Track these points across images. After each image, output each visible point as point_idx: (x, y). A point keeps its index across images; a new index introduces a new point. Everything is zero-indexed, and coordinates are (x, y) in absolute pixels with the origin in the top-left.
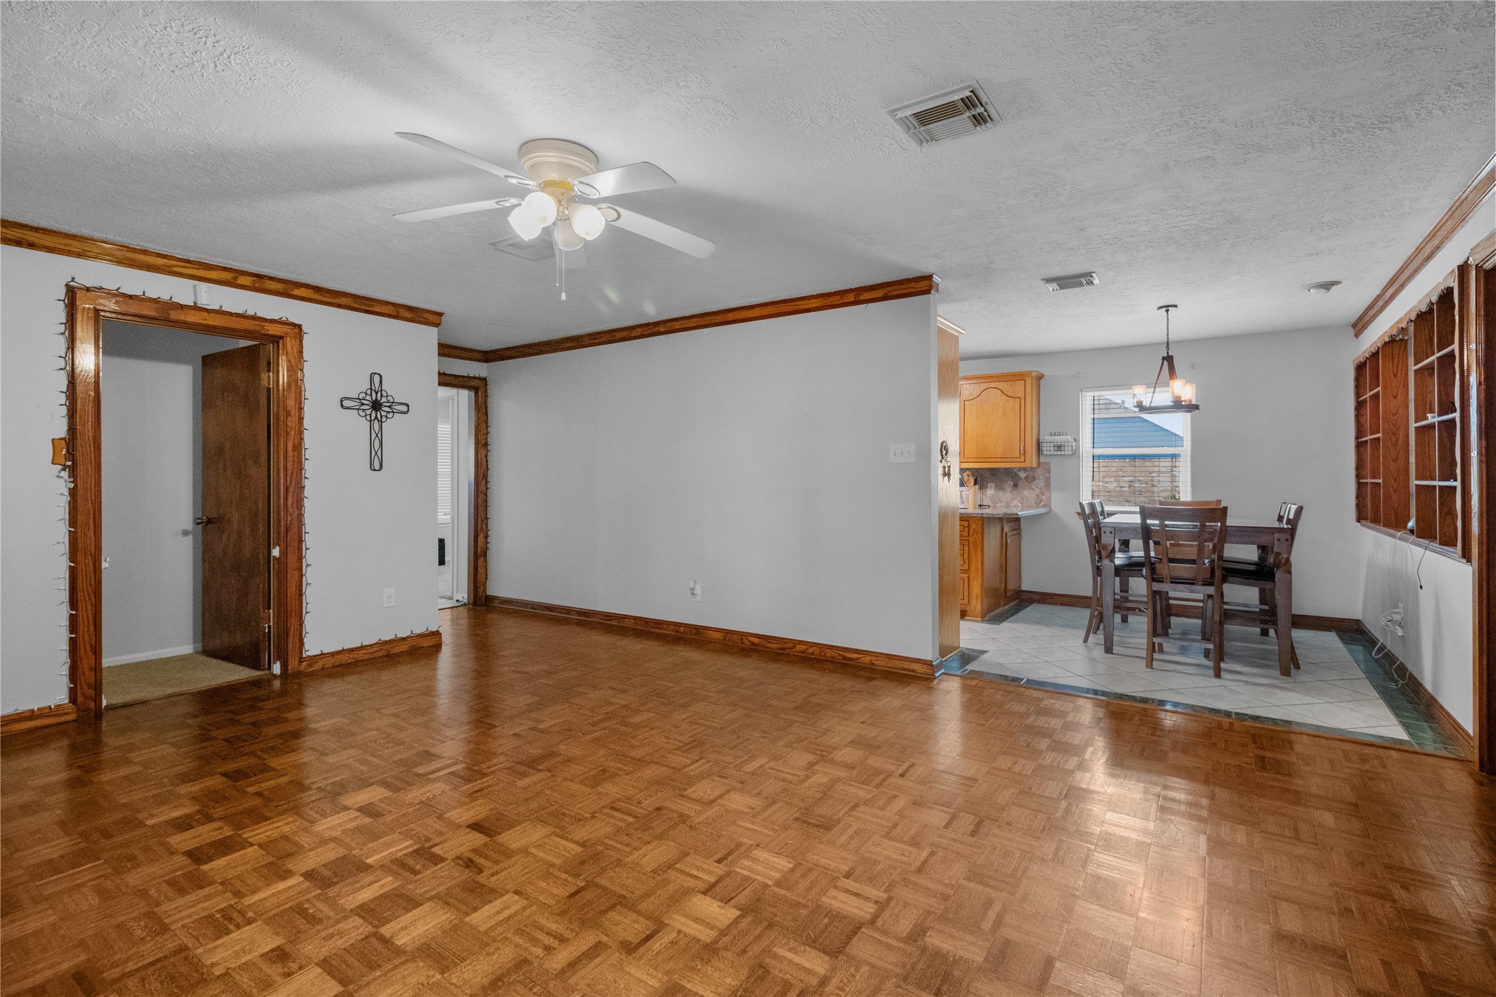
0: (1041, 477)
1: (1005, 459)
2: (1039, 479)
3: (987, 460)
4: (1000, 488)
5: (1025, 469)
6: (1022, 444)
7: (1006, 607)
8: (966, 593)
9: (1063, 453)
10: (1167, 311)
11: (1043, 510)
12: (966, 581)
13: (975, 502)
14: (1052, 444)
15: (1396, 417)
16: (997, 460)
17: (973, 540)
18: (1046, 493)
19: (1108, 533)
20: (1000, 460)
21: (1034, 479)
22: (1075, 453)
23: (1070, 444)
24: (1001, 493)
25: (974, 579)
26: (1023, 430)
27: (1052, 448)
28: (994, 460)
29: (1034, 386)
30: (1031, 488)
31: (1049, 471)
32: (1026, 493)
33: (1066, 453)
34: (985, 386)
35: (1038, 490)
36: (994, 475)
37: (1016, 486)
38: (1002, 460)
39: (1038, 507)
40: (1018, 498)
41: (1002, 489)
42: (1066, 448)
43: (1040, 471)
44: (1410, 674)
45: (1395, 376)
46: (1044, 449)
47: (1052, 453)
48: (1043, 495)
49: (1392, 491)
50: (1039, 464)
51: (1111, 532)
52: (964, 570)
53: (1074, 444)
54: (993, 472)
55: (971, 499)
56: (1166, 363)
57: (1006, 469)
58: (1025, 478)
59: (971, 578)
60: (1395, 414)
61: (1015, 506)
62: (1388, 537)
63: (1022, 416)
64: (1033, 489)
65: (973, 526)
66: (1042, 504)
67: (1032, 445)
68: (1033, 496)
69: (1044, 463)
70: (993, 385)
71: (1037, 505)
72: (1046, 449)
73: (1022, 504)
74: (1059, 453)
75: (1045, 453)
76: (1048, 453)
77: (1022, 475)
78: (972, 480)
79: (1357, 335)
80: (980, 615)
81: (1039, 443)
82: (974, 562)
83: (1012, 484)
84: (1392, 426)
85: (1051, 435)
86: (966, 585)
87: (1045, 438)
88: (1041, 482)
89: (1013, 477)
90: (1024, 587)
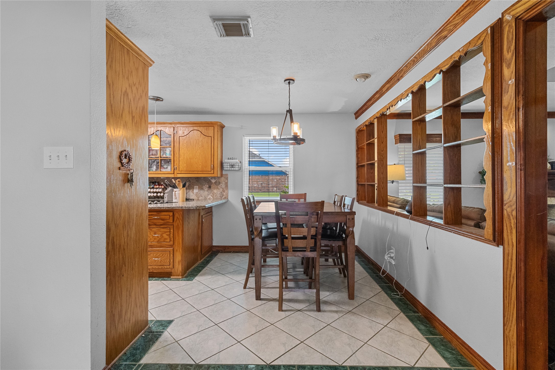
0: (223, 182)
1: (203, 172)
2: (222, 183)
3: (192, 172)
4: (201, 188)
5: (214, 178)
6: (212, 163)
7: (202, 260)
8: (172, 260)
9: (234, 169)
10: (289, 83)
11: (224, 201)
12: (172, 252)
13: (183, 198)
14: (229, 164)
15: (383, 152)
16: (198, 172)
17: (177, 224)
18: (226, 191)
19: (258, 220)
20: (200, 172)
21: (220, 183)
22: (240, 169)
23: (238, 164)
24: (202, 192)
25: (177, 251)
26: (213, 156)
27: (229, 166)
28: (196, 172)
29: (219, 130)
30: (218, 188)
31: (227, 179)
32: (215, 191)
33: (236, 169)
34: (191, 129)
35: (221, 190)
36: (197, 181)
37: (210, 187)
38: (201, 172)
39: (221, 200)
40: (211, 194)
41: (202, 189)
42: (236, 167)
43: (223, 179)
44: (405, 290)
45: (383, 132)
46: (225, 166)
47: (229, 169)
48: (224, 192)
49: (381, 188)
50: (222, 175)
51: (260, 219)
52: (171, 245)
53: (240, 164)
54: (198, 179)
55: (181, 196)
56: (288, 114)
57: (204, 178)
58: (215, 183)
59: (175, 250)
60: (383, 151)
61: (209, 199)
62: (380, 212)
63: (212, 148)
64: (219, 189)
65: (177, 215)
66: (224, 197)
67: (218, 164)
68: (219, 193)
69: (225, 174)
70: (196, 128)
71: (221, 198)
72: (226, 167)
73: (213, 197)
74: (232, 169)
75: (225, 169)
76: (227, 169)
77: (213, 181)
78: (181, 185)
79: (356, 118)
80: (181, 274)
81: (222, 164)
82: (177, 238)
83: (208, 186)
84: (381, 157)
85: (228, 159)
86: (172, 255)
87: (225, 160)
88: (223, 185)
89: (208, 183)
90: (215, 244)
